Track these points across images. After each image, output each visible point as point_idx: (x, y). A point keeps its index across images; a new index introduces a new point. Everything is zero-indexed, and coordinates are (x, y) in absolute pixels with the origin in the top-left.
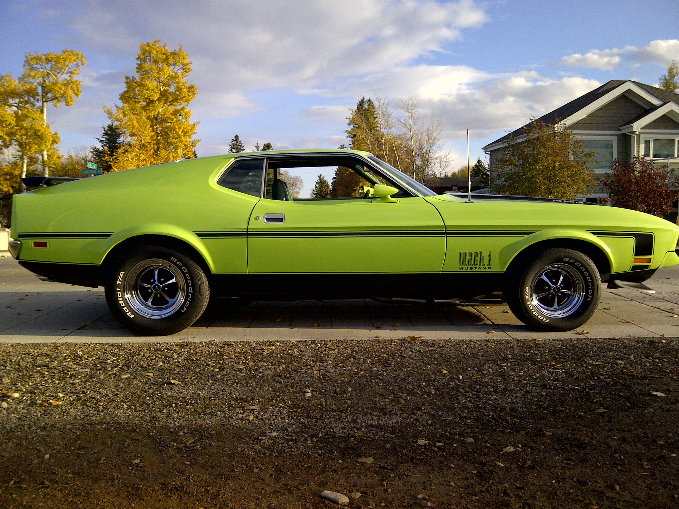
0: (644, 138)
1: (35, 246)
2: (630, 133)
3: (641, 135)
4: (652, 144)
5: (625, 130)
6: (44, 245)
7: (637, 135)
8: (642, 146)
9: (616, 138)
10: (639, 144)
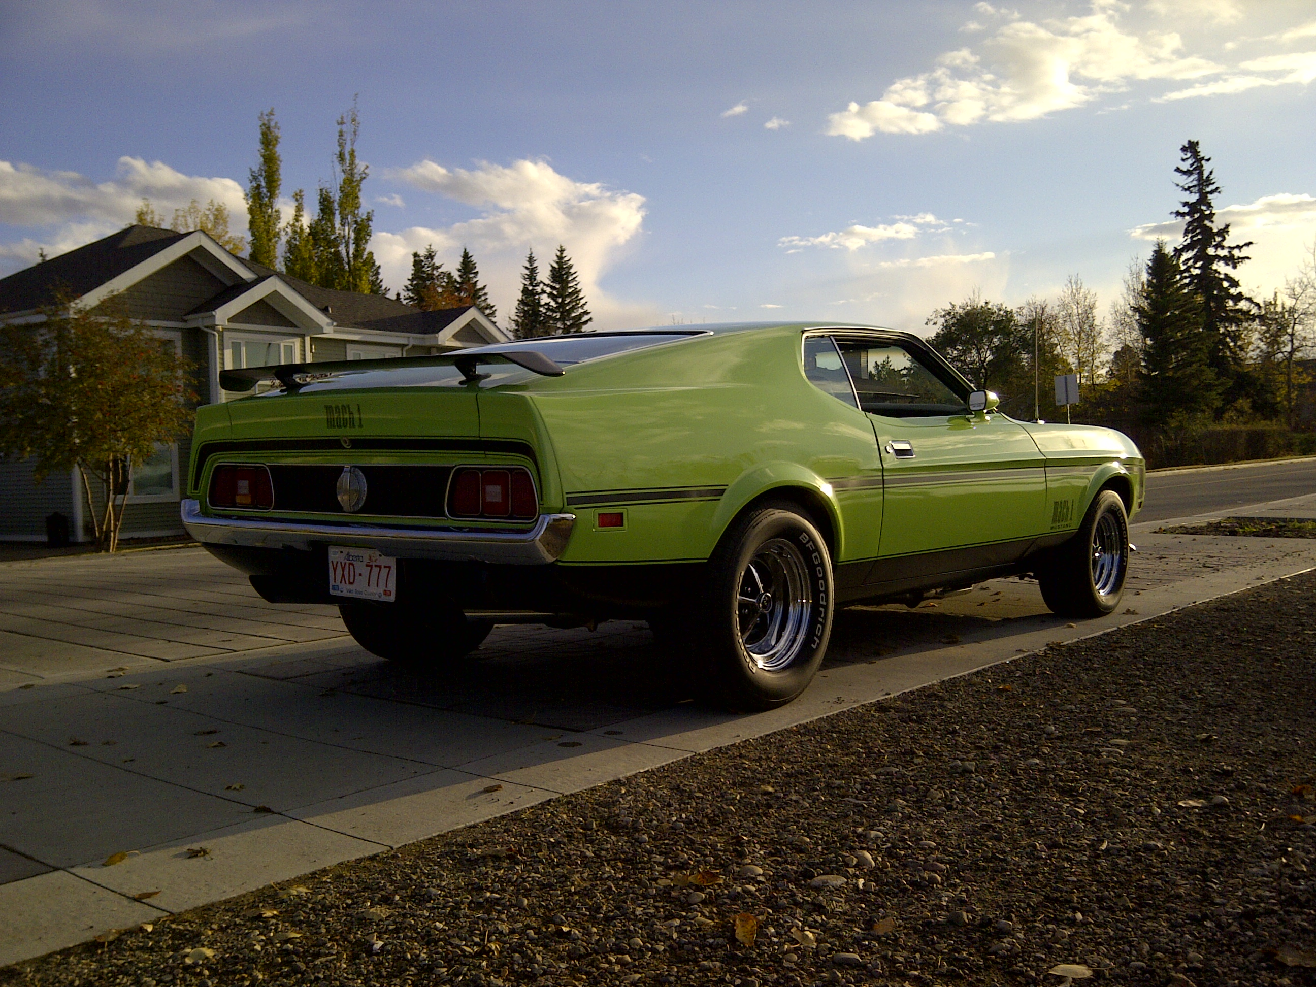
0: (230, 338)
1: (602, 524)
2: (207, 327)
3: (226, 333)
4: (243, 349)
5: (196, 321)
6: (617, 520)
7: (218, 331)
8: (228, 353)
9: (179, 334)
10: (222, 349)
